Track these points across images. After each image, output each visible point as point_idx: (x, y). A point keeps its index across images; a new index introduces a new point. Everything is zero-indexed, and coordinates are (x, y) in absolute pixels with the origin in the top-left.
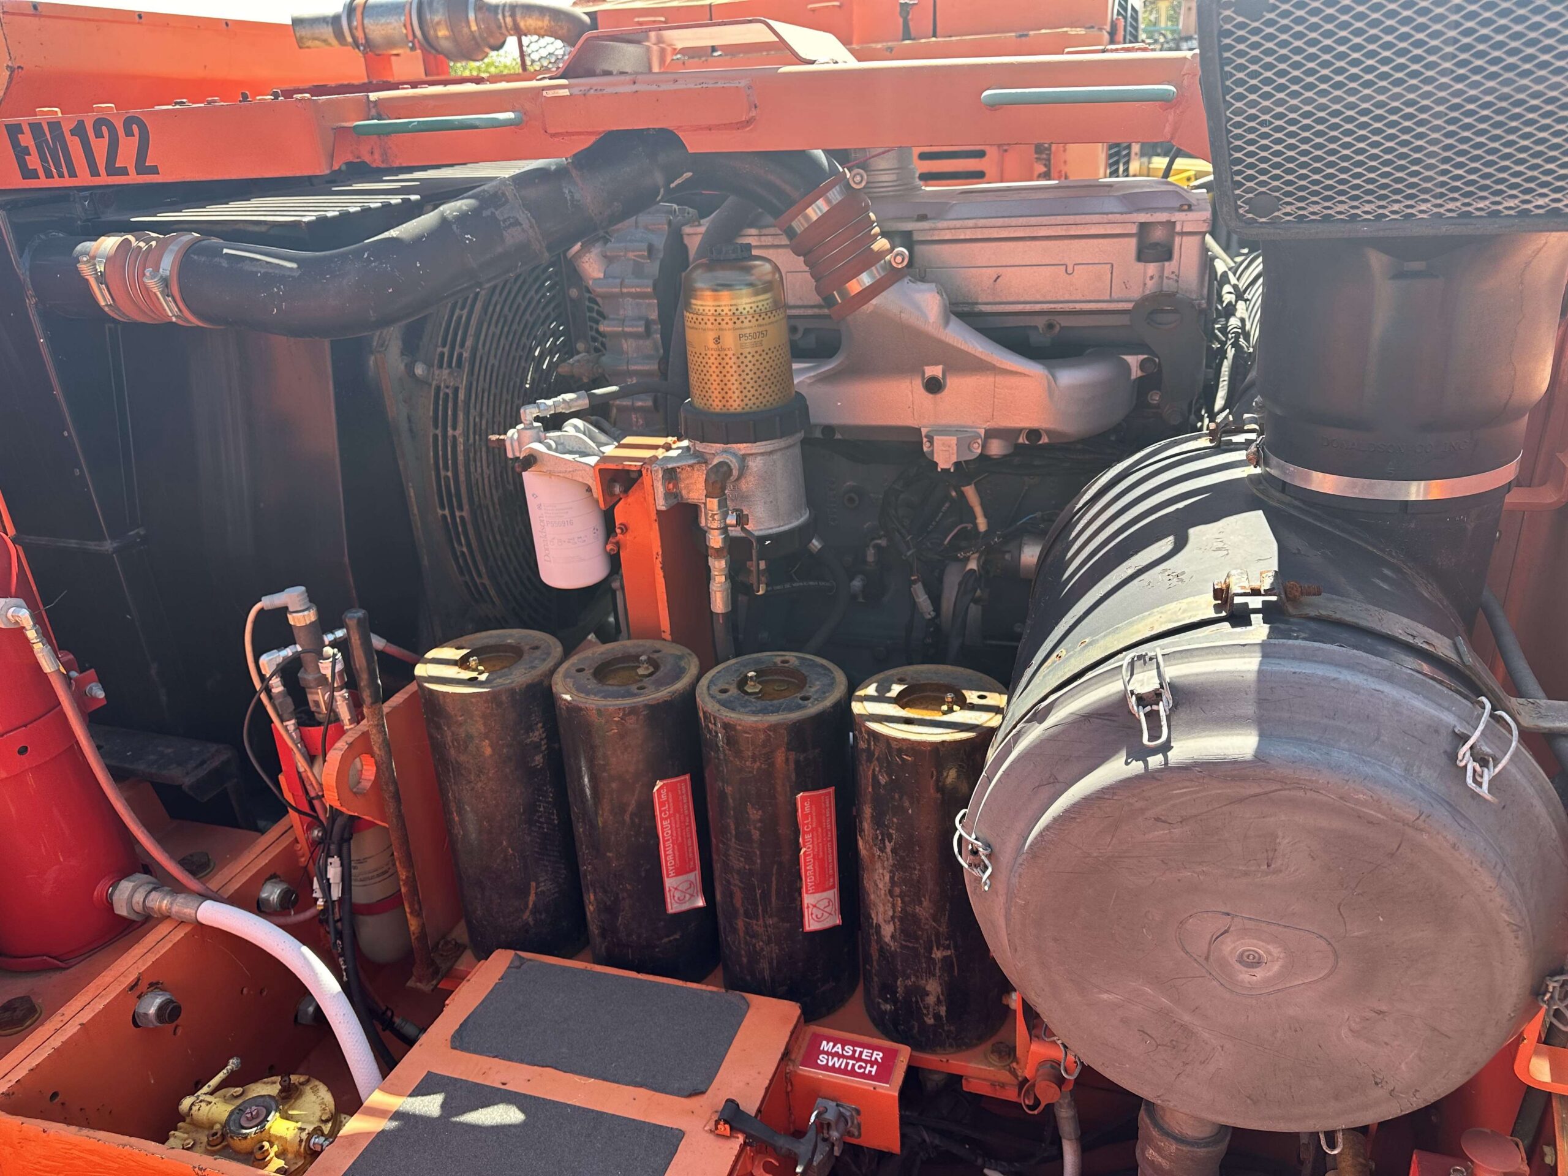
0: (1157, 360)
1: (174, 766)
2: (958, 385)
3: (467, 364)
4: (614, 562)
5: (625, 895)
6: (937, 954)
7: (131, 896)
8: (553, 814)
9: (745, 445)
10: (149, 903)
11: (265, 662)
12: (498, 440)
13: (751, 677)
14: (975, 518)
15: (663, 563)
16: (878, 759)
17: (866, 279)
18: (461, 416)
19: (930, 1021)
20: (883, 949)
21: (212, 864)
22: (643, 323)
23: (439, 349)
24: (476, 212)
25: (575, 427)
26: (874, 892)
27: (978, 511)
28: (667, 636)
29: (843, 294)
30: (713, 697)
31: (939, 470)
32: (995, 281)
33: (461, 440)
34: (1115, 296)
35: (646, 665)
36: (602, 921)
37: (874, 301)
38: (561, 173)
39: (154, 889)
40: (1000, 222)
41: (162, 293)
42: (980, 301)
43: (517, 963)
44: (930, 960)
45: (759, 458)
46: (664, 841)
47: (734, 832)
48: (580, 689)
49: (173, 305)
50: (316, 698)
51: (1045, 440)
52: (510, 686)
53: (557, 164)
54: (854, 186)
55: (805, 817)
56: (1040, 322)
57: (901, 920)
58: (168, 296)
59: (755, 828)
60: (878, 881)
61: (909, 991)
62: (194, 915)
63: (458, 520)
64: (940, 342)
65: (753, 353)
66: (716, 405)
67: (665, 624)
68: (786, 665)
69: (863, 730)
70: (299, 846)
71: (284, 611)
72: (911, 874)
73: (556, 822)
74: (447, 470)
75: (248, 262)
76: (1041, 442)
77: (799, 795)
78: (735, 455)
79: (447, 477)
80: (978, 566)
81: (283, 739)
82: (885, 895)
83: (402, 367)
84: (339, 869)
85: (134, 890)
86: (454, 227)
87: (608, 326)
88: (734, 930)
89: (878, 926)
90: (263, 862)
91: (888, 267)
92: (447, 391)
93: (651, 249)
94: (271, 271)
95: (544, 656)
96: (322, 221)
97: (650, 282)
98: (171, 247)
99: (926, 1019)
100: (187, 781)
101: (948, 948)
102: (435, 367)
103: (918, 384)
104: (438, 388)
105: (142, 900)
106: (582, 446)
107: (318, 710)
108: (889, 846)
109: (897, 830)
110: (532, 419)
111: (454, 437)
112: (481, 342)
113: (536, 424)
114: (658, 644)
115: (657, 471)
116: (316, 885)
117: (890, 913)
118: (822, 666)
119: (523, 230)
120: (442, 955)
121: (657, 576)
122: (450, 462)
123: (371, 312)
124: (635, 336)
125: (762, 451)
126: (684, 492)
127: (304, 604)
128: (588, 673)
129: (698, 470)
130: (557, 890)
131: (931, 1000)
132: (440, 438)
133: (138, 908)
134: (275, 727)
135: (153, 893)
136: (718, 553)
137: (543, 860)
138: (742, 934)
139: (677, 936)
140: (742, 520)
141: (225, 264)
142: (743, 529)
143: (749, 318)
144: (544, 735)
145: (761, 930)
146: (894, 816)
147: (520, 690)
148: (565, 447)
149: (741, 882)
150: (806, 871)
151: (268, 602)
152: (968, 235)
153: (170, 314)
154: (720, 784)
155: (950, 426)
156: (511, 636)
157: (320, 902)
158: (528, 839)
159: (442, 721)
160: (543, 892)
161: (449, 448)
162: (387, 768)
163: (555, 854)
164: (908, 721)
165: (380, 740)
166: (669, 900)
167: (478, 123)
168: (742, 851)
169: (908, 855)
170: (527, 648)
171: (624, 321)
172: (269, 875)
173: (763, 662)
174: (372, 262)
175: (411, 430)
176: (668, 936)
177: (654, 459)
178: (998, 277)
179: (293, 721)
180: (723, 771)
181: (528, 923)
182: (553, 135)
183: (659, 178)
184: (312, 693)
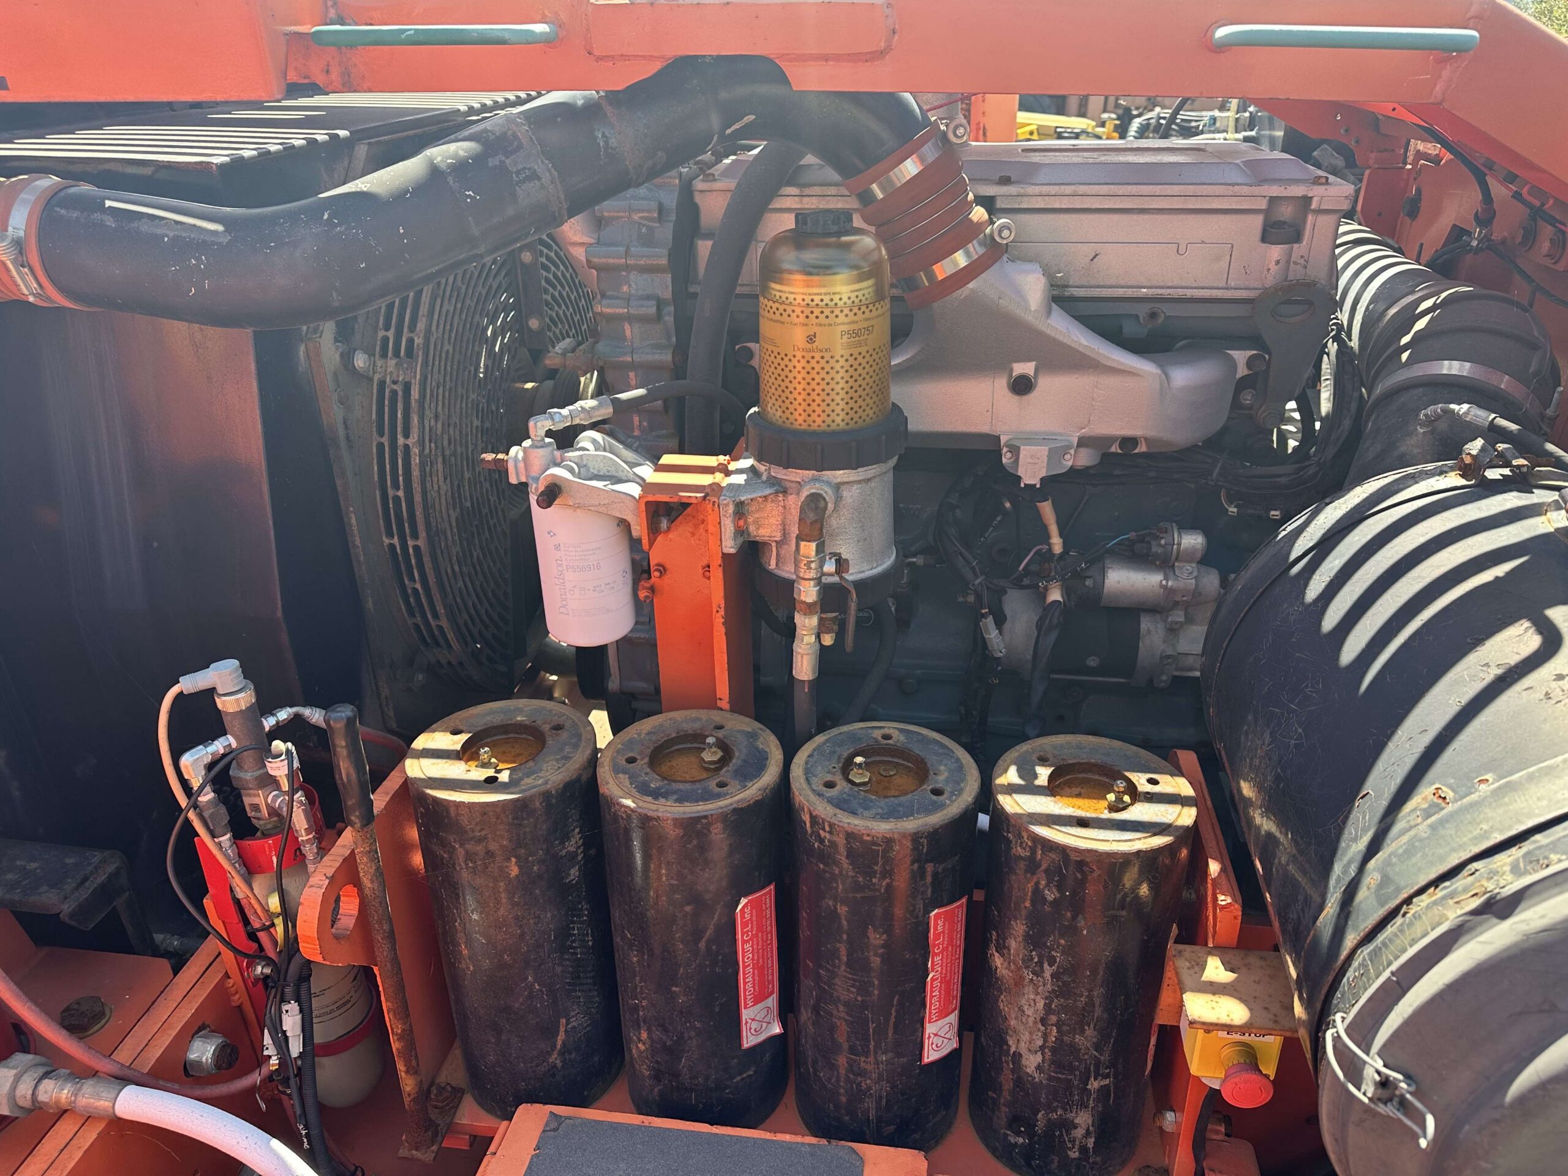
0: (1267, 357)
1: (45, 888)
2: (1049, 386)
3: (420, 353)
4: (643, 611)
5: (693, 1034)
6: (1094, 1085)
7: (14, 1087)
8: (587, 934)
9: (841, 472)
10: (42, 1097)
11: (188, 763)
12: (495, 460)
13: (860, 765)
14: (1049, 537)
15: (727, 617)
16: (1046, 871)
17: (960, 259)
18: (415, 420)
19: (1074, 1154)
20: (1020, 1079)
21: (108, 1012)
22: (654, 303)
23: (381, 333)
24: (478, 160)
25: (594, 441)
26: (1016, 1018)
27: (1054, 529)
28: (724, 704)
29: (931, 276)
30: (820, 795)
31: (1022, 485)
32: (1092, 260)
33: (415, 451)
34: (1232, 284)
35: (714, 749)
36: (657, 1062)
37: (971, 285)
38: (591, 110)
39: (46, 1075)
40: (1105, 189)
41: (14, 262)
42: (1071, 283)
43: (554, 1125)
44: (1085, 1091)
45: (855, 487)
46: (745, 967)
47: (845, 959)
48: (644, 790)
49: (30, 278)
50: (255, 800)
51: (1142, 448)
52: (543, 788)
53: (584, 98)
54: (954, 140)
55: (937, 937)
56: (1143, 311)
57: (1054, 1051)
58: (23, 266)
59: (876, 955)
60: (1025, 1008)
61: (1052, 1125)
62: (111, 1110)
63: (411, 550)
64: (1040, 334)
65: (847, 356)
66: (799, 420)
67: (723, 690)
68: (890, 742)
69: (1025, 835)
70: (231, 982)
71: (211, 692)
72: (1075, 1001)
73: (590, 943)
74: (398, 489)
75: (145, 220)
76: (1136, 451)
77: (934, 913)
78: (828, 483)
79: (397, 499)
80: (1063, 597)
81: (214, 857)
82: (1035, 1022)
83: (337, 357)
84: (298, 1018)
85: (17, 1079)
86: (450, 180)
87: (609, 306)
88: (832, 1067)
89: (1018, 1056)
90: (187, 1012)
91: (988, 241)
92: (395, 387)
93: (661, 209)
94: (184, 234)
95: (574, 740)
96: (238, 163)
97: (665, 252)
98: (23, 196)
99: (1069, 1152)
100: (66, 908)
101: (1107, 1076)
102: (377, 356)
103: (1001, 384)
104: (382, 384)
105: (30, 1092)
106: (613, 469)
107: (258, 815)
108: (1048, 971)
109: (1063, 953)
110: (543, 433)
111: (407, 447)
112: (435, 323)
113: (548, 440)
114: (716, 717)
115: (727, 505)
116: (267, 1040)
117: (1040, 1042)
118: (937, 742)
119: (543, 187)
120: (436, 1107)
121: (716, 634)
122: (401, 478)
123: (335, 295)
124: (643, 319)
125: (861, 478)
126: (752, 528)
127: (238, 684)
128: (642, 763)
129: (773, 501)
130: (589, 1022)
131: (1079, 1133)
132: (387, 449)
133: (26, 1103)
134: (202, 842)
135: (46, 1081)
136: (809, 608)
137: (575, 991)
138: (842, 1072)
139: (751, 1073)
140: (841, 565)
141: (110, 222)
142: (841, 578)
143: (846, 311)
144: (581, 842)
145: (869, 1067)
146: (1062, 936)
147: (557, 792)
148: (588, 470)
149: (848, 1014)
150: (932, 997)
151: (189, 684)
152: (1065, 204)
153: (26, 292)
154: (831, 903)
155: (1036, 434)
156: (519, 711)
157: (274, 1061)
158: (559, 969)
159: (451, 838)
160: (574, 1028)
161: (400, 461)
162: (381, 903)
163: (589, 981)
164: (1083, 823)
165: (372, 871)
166: (745, 1034)
167: (507, 36)
168: (854, 980)
169: (1074, 981)
170: (546, 728)
171: (629, 300)
172: (196, 1029)
173: (860, 739)
174: (336, 226)
175: (348, 438)
176: (741, 1074)
177: (715, 488)
178: (1097, 255)
179: (228, 836)
180: (837, 888)
181: (555, 1066)
182: (599, 59)
183: (715, 121)
184: (250, 795)
